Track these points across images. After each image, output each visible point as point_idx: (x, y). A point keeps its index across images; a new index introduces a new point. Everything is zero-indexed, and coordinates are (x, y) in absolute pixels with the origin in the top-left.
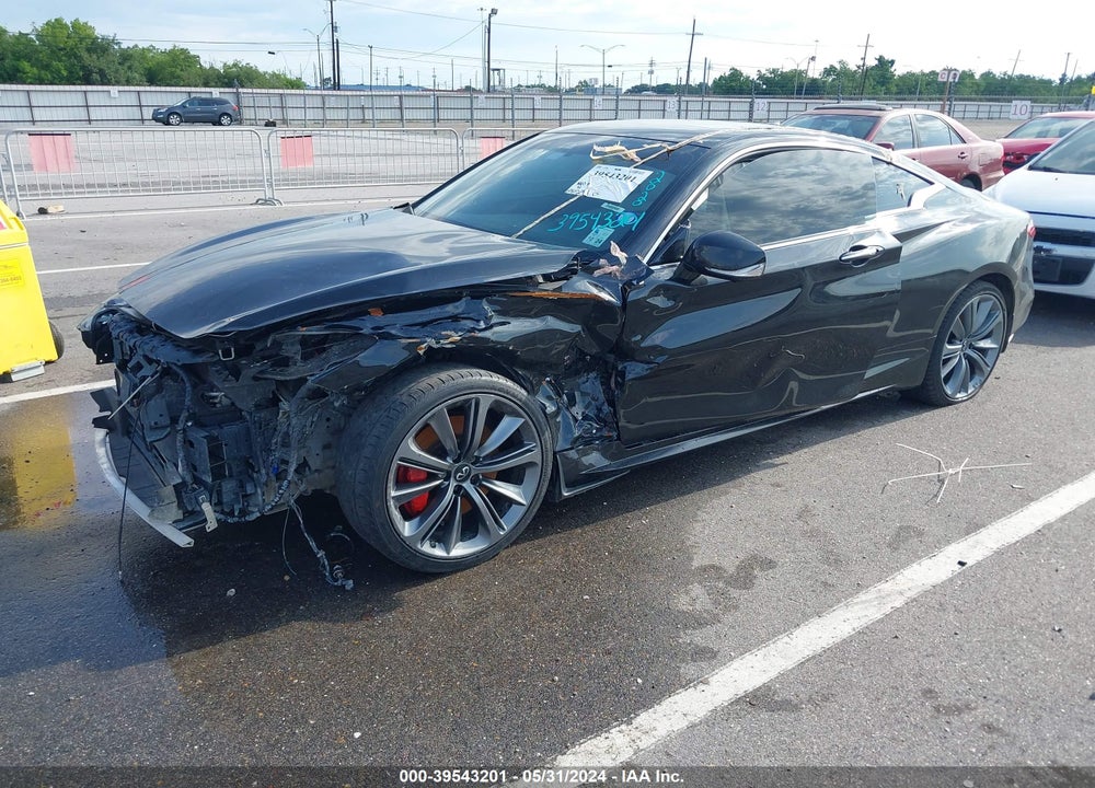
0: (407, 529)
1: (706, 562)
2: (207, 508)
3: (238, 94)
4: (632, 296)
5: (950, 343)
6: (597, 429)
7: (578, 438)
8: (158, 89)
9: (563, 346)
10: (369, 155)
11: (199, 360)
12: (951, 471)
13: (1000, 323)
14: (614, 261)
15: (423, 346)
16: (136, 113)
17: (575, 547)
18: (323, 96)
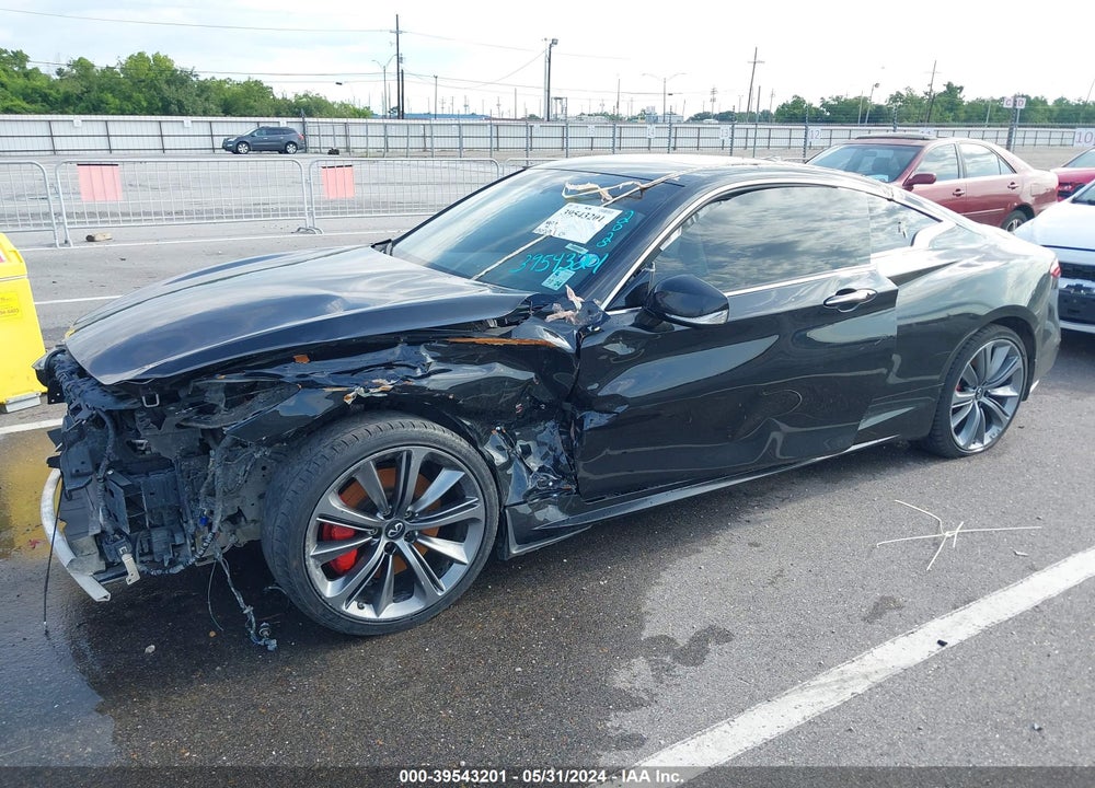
0: (329, 589)
1: (658, 632)
2: (127, 559)
3: (304, 123)
4: (587, 344)
5: (962, 390)
6: (554, 481)
7: (531, 492)
8: (234, 119)
9: (514, 394)
10: (409, 184)
11: (123, 406)
12: (947, 534)
13: (1019, 370)
14: (570, 306)
15: (351, 395)
16: (206, 142)
17: (521, 610)
18: (385, 125)
